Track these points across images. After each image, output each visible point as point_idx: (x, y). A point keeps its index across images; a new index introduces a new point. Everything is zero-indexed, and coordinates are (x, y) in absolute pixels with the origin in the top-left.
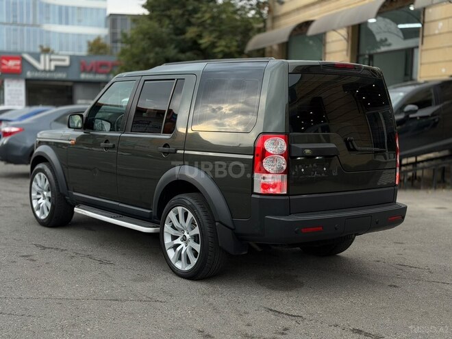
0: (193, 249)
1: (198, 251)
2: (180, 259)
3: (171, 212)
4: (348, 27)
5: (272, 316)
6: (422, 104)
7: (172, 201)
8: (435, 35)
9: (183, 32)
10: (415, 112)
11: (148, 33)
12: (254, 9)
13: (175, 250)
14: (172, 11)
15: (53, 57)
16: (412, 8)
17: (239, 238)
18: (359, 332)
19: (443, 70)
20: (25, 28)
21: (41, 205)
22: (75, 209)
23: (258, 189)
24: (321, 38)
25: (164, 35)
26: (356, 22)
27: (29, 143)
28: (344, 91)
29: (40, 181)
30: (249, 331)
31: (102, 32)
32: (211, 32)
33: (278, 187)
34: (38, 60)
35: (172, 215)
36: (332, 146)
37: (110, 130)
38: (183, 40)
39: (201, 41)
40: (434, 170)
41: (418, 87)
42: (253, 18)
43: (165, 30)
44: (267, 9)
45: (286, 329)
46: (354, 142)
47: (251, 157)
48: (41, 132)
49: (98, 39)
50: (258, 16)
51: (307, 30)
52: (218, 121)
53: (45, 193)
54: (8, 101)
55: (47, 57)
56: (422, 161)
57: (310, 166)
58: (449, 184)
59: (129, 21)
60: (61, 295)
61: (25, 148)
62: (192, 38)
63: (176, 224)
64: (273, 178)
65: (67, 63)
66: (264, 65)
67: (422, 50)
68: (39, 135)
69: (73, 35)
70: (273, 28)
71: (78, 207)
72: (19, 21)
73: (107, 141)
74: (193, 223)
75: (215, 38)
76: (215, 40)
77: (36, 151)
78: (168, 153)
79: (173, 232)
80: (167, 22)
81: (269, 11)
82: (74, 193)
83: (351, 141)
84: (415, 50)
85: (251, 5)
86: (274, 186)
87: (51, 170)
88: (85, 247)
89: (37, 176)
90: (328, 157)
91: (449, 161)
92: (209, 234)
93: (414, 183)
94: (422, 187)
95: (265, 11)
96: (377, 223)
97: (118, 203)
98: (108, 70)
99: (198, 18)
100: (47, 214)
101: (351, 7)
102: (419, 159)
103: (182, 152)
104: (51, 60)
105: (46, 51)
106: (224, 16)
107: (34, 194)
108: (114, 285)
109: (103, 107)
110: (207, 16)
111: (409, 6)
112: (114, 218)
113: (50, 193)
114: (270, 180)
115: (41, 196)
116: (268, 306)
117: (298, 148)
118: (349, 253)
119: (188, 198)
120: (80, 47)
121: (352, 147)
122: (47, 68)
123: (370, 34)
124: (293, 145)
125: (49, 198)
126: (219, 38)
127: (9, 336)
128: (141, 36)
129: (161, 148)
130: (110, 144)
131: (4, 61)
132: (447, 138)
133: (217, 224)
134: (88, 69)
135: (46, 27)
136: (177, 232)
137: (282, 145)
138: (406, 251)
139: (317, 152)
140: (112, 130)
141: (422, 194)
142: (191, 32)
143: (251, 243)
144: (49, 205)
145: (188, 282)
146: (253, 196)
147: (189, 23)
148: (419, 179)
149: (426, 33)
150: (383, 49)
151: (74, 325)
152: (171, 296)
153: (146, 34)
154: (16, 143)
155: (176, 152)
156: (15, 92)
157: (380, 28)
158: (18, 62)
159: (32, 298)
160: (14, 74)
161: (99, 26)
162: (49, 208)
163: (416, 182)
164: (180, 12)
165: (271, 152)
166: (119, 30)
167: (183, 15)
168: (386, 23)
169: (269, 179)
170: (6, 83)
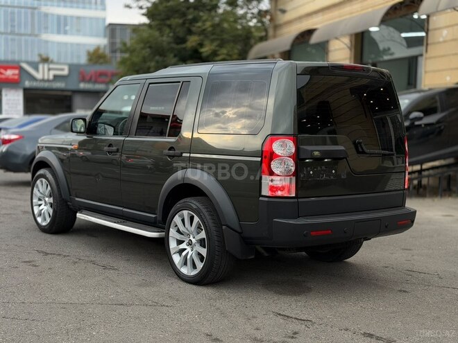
0: (199, 254)
1: (205, 255)
2: (185, 264)
3: (177, 216)
4: (351, 35)
5: (281, 320)
6: (428, 111)
7: (178, 205)
8: (439, 43)
9: (183, 41)
10: (420, 119)
11: (148, 42)
12: (255, 17)
13: (180, 255)
14: (172, 20)
15: (51, 66)
16: (416, 16)
17: (247, 242)
18: (371, 336)
19: (448, 78)
20: (23, 38)
21: (43, 211)
22: (78, 214)
23: (265, 191)
24: (323, 47)
25: (165, 43)
26: (359, 30)
27: (28, 150)
28: (352, 95)
29: (42, 187)
30: (258, 335)
31: (101, 41)
32: (213, 41)
33: (286, 190)
34: (37, 69)
35: (177, 219)
36: (342, 148)
37: (114, 135)
38: (184, 49)
39: (202, 50)
40: (440, 178)
41: (422, 94)
42: (255, 27)
43: (166, 38)
44: (268, 17)
45: (295, 333)
46: (362, 145)
47: (259, 159)
48: (43, 138)
49: (98, 49)
50: (259, 25)
51: (309, 39)
52: (222, 126)
53: (47, 199)
54: (6, 110)
55: (46, 66)
56: (428, 169)
57: (319, 168)
58: (454, 192)
59: (129, 31)
60: (65, 300)
61: (25, 155)
62: (192, 47)
63: (182, 228)
64: (281, 180)
65: (66, 72)
66: (271, 66)
67: (426, 59)
68: (40, 141)
69: (72, 44)
70: (275, 36)
71: (81, 213)
72: (16, 30)
73: (110, 145)
74: (199, 227)
75: (217, 46)
76: (217, 48)
77: (37, 157)
78: (173, 156)
79: (179, 237)
80: (167, 30)
81: (271, 20)
82: (77, 199)
83: (360, 143)
84: (420, 59)
85: (253, 13)
86: (282, 189)
87: (53, 175)
88: (88, 253)
89: (38, 182)
90: (337, 158)
91: (455, 169)
92: (216, 238)
93: (420, 191)
94: (428, 195)
95: (267, 19)
96: (386, 227)
97: (121, 209)
98: (107, 79)
99: (199, 27)
100: (48, 220)
101: (354, 15)
102: (425, 166)
103: (188, 155)
104: (49, 70)
105: (46, 60)
106: (226, 25)
107: (35, 201)
108: (119, 290)
109: (104, 114)
110: (208, 24)
111: (413, 14)
112: (118, 223)
113: (52, 198)
114: (278, 183)
115: (43, 202)
116: (276, 310)
117: (307, 150)
118: (357, 258)
119: (194, 202)
120: (79, 57)
121: (360, 150)
122: (46, 77)
123: (374, 43)
124: (302, 147)
125: (51, 204)
126: (221, 46)
127: (13, 340)
128: (142, 45)
129: (166, 151)
130: (114, 148)
131: (2, 71)
132: (452, 145)
133: (224, 227)
134: (88, 78)
135: (44, 37)
136: (182, 236)
137: (291, 147)
138: (414, 257)
139: (326, 154)
140: (116, 133)
141: (428, 202)
142: (192, 41)
143: (257, 247)
144: (51, 211)
145: (194, 287)
146: (261, 199)
147: (190, 32)
148: (425, 187)
149: (430, 41)
150: (386, 58)
151: (79, 329)
152: (177, 300)
153: (146, 43)
154: (15, 151)
155: (182, 156)
156: (14, 101)
157: (384, 36)
158: (16, 72)
159: (35, 303)
160: (12, 83)
161: (97, 36)
162: (51, 215)
163: (421, 190)
164: (180, 21)
165: (280, 154)
166: (118, 40)
167: (184, 23)
168: (389, 31)
169: (278, 181)
170: (4, 93)
